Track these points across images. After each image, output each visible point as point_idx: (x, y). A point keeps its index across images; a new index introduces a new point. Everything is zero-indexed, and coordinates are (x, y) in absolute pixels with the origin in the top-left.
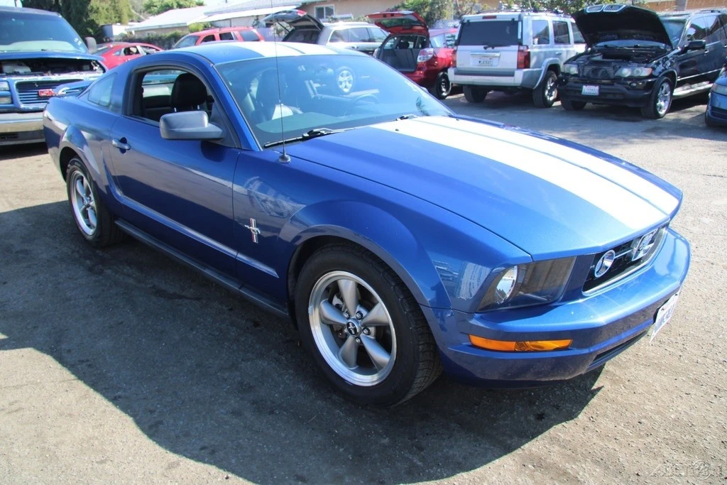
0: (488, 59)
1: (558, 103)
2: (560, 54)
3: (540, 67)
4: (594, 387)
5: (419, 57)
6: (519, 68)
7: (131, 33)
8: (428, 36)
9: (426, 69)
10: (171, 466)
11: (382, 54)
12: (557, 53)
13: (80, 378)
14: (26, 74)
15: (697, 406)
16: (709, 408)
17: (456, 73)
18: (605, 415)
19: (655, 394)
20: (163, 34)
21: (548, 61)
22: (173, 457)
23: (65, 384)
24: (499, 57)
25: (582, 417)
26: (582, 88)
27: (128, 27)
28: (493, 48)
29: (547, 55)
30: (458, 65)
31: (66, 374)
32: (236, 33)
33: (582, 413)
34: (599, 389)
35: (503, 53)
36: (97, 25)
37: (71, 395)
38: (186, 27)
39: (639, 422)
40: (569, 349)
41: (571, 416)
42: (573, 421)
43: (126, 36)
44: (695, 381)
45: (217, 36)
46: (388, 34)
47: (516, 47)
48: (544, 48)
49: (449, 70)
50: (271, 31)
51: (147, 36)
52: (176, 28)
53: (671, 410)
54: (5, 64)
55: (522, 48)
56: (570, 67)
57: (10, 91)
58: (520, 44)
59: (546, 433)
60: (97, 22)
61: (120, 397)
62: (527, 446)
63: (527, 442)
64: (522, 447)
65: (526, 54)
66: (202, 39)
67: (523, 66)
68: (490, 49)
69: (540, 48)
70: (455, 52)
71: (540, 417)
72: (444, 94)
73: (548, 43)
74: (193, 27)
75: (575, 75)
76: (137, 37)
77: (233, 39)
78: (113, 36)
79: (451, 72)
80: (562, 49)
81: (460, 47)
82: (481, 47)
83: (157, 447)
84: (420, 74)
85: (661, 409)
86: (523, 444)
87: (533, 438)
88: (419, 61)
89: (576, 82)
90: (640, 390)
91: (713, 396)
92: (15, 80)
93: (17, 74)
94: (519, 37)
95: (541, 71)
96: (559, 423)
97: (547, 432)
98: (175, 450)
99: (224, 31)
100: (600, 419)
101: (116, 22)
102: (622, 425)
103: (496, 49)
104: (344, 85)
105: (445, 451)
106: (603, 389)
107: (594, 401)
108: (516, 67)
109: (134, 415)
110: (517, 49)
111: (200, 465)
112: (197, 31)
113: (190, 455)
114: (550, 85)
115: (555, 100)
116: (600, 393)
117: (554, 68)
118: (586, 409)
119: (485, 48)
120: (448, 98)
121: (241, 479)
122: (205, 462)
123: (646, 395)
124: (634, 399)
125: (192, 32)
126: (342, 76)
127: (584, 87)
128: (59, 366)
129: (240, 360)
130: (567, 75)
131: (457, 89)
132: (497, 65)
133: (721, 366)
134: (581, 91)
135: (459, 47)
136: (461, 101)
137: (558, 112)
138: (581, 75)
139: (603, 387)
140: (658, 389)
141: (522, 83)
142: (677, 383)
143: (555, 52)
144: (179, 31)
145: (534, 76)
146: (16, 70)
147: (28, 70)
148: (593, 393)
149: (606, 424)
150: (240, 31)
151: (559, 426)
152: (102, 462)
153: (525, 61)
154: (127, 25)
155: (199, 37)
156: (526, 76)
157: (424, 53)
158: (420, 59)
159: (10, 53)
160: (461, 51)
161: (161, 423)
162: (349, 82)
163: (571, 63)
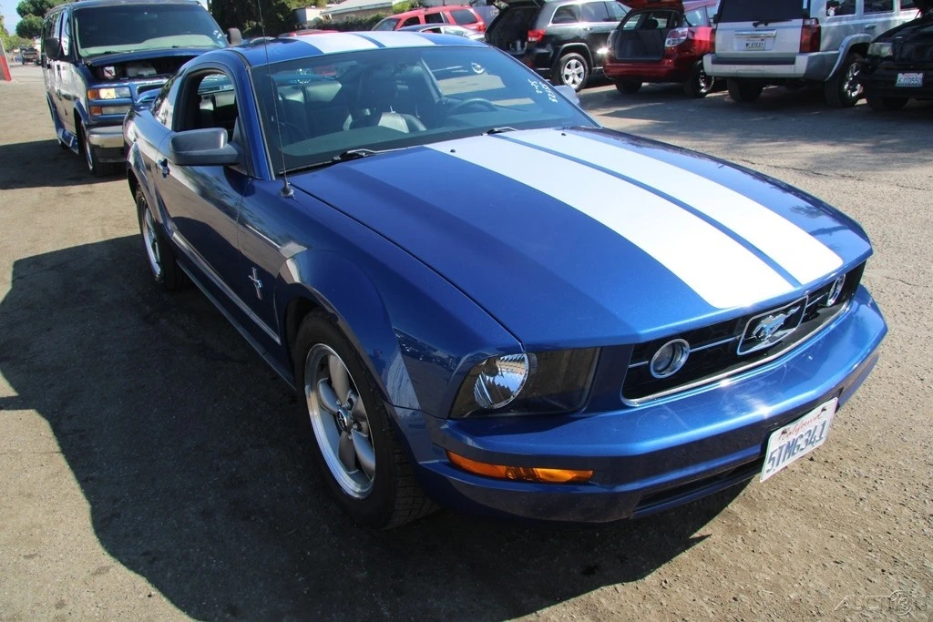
0: (758, 41)
1: (863, 101)
2: (873, 27)
3: (837, 50)
4: (696, 535)
5: (667, 40)
6: (803, 50)
7: (327, 17)
8: (682, 10)
9: (677, 55)
10: (101, 571)
11: (619, 37)
12: (867, 26)
13: (64, 451)
14: (151, 77)
15: (843, 583)
16: (861, 589)
17: (714, 62)
18: (688, 581)
19: (786, 556)
20: (364, 18)
21: (848, 40)
22: (107, 559)
23: (45, 457)
24: (775, 37)
25: (651, 579)
26: (896, 77)
27: (323, 11)
28: (766, 25)
29: (847, 30)
30: (718, 50)
31: (54, 445)
32: (447, 14)
33: (654, 574)
34: (702, 538)
35: (779, 31)
36: (289, 9)
37: (43, 471)
38: (391, 7)
39: (734, 599)
40: (590, 484)
41: (635, 574)
42: (634, 583)
43: (321, 21)
44: (864, 544)
45: (422, 18)
46: (628, 9)
47: (799, 22)
48: (847, 20)
49: (705, 57)
50: (492, 9)
51: (345, 19)
52: (379, 9)
53: (796, 585)
54: (130, 67)
55: (808, 22)
56: (882, 46)
57: (131, 97)
58: (806, 16)
59: (584, 597)
60: (288, 5)
61: (92, 479)
62: (546, 611)
63: (549, 606)
64: (539, 612)
65: (815, 31)
66: (402, 23)
67: (808, 48)
68: (762, 26)
69: (840, 20)
70: (714, 32)
71: (590, 571)
72: (703, 91)
73: (854, 13)
74: (399, 7)
75: (888, 58)
76: (333, 21)
77: (442, 22)
78: (306, 22)
79: (707, 60)
80: (877, 19)
81: (721, 25)
82: (749, 24)
83: (98, 545)
84: (669, 63)
85: (782, 581)
86: (542, 607)
87: (560, 601)
88: (667, 45)
89: (887, 69)
90: (764, 547)
91: (879, 570)
92: (137, 85)
93: (141, 77)
94: (805, 6)
95: (838, 54)
96: (610, 584)
97: (586, 595)
98: (114, 552)
99: (431, 11)
100: (677, 587)
101: (311, 5)
102: (706, 599)
103: (771, 25)
104: (571, 79)
105: (429, 601)
106: (708, 539)
107: (685, 555)
108: (798, 51)
109: (92, 503)
110: (801, 24)
111: (132, 574)
112: (403, 11)
113: (125, 560)
114: (853, 73)
115: (859, 97)
116: (699, 545)
117: (858, 49)
118: (664, 568)
119: (755, 25)
120: (709, 95)
121: (164, 599)
122: (137, 572)
123: (771, 556)
124: (750, 559)
125: (396, 13)
126: (569, 67)
127: (900, 75)
128: (50, 434)
129: (248, 445)
130: (877, 58)
131: (720, 83)
132: (773, 49)
133: (922, 522)
134: (895, 82)
135: (719, 24)
136: (726, 100)
137: (865, 114)
138: (897, 57)
139: (708, 536)
140: (795, 548)
141: (805, 74)
142: (830, 545)
143: (862, 25)
144: (381, 13)
145: (825, 63)
146: (140, 73)
147: (153, 72)
148: (689, 544)
149: (681, 593)
150: (451, 11)
151: (608, 589)
152: (31, 557)
153: (812, 40)
154: (323, 7)
155: (399, 20)
156: (814, 63)
157: (675, 35)
158: (669, 43)
159: (137, 53)
160: (721, 30)
161: (118, 515)
162: (579, 75)
163: (884, 41)
